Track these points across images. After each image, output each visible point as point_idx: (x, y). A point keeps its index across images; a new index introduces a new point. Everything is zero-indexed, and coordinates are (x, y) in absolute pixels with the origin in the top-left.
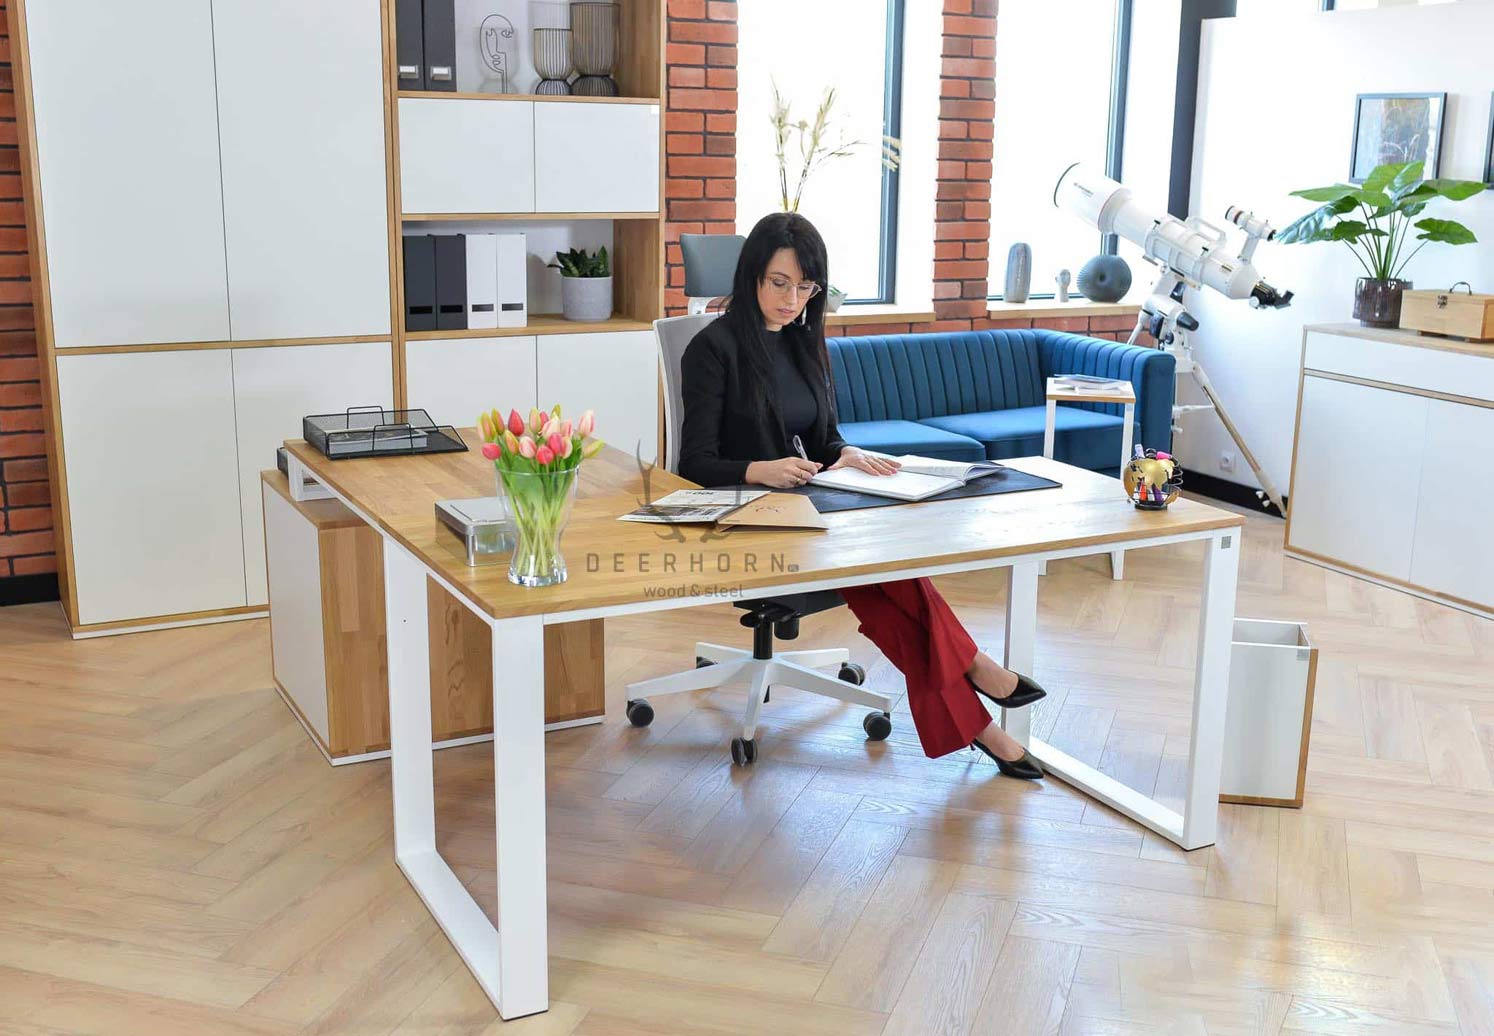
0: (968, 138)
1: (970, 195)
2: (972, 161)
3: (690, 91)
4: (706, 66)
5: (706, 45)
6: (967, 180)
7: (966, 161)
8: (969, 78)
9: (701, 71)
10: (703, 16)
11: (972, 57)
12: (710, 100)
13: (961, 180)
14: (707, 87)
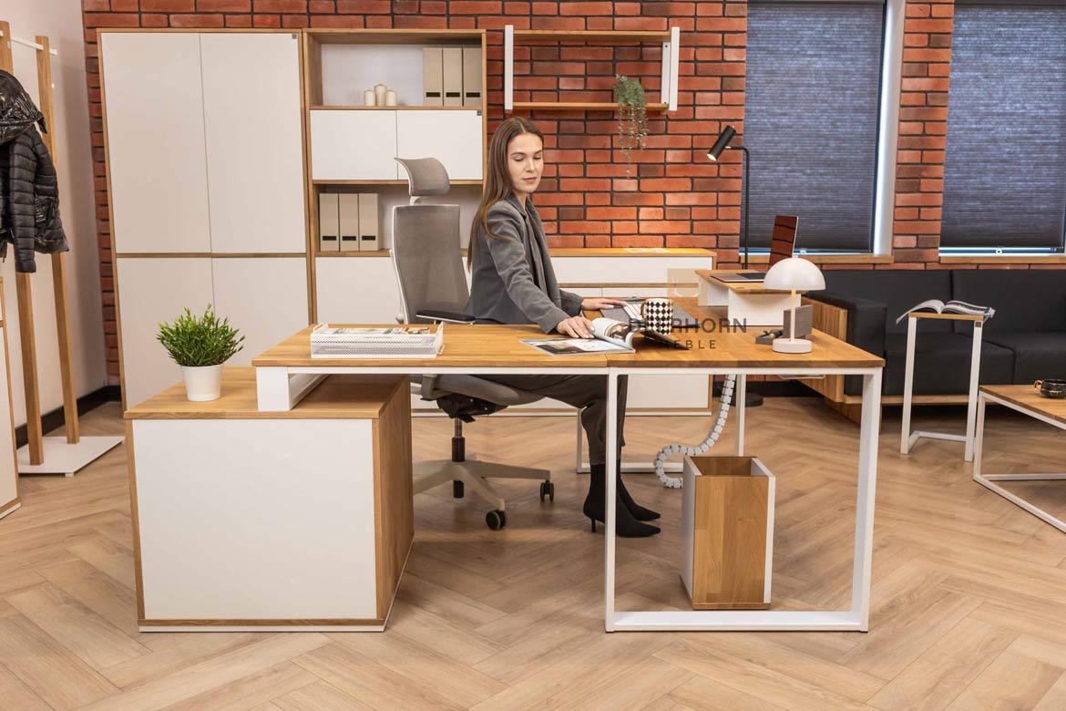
0: (924, 134)
1: (924, 174)
2: (926, 150)
3: (709, 108)
4: (722, 91)
5: (722, 77)
6: (922, 163)
7: (922, 150)
8: (925, 92)
9: (718, 95)
10: (720, 58)
11: (928, 76)
12: (725, 113)
13: (918, 164)
14: (721, 105)
